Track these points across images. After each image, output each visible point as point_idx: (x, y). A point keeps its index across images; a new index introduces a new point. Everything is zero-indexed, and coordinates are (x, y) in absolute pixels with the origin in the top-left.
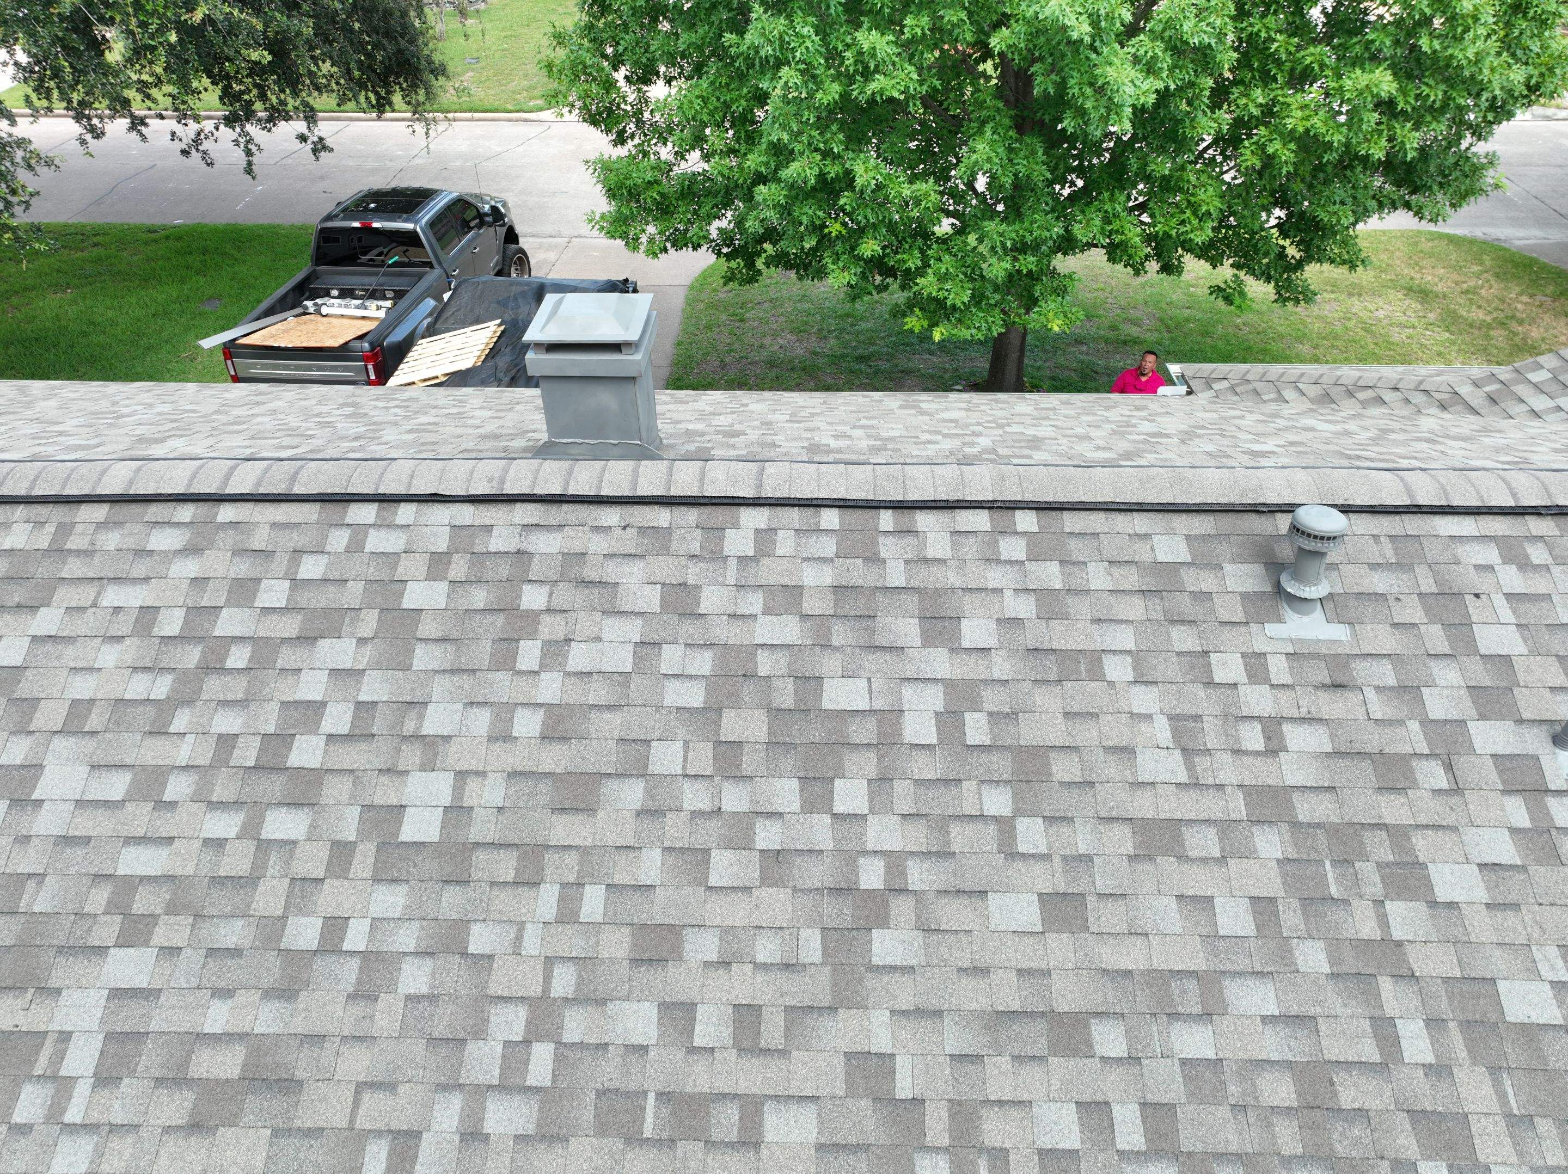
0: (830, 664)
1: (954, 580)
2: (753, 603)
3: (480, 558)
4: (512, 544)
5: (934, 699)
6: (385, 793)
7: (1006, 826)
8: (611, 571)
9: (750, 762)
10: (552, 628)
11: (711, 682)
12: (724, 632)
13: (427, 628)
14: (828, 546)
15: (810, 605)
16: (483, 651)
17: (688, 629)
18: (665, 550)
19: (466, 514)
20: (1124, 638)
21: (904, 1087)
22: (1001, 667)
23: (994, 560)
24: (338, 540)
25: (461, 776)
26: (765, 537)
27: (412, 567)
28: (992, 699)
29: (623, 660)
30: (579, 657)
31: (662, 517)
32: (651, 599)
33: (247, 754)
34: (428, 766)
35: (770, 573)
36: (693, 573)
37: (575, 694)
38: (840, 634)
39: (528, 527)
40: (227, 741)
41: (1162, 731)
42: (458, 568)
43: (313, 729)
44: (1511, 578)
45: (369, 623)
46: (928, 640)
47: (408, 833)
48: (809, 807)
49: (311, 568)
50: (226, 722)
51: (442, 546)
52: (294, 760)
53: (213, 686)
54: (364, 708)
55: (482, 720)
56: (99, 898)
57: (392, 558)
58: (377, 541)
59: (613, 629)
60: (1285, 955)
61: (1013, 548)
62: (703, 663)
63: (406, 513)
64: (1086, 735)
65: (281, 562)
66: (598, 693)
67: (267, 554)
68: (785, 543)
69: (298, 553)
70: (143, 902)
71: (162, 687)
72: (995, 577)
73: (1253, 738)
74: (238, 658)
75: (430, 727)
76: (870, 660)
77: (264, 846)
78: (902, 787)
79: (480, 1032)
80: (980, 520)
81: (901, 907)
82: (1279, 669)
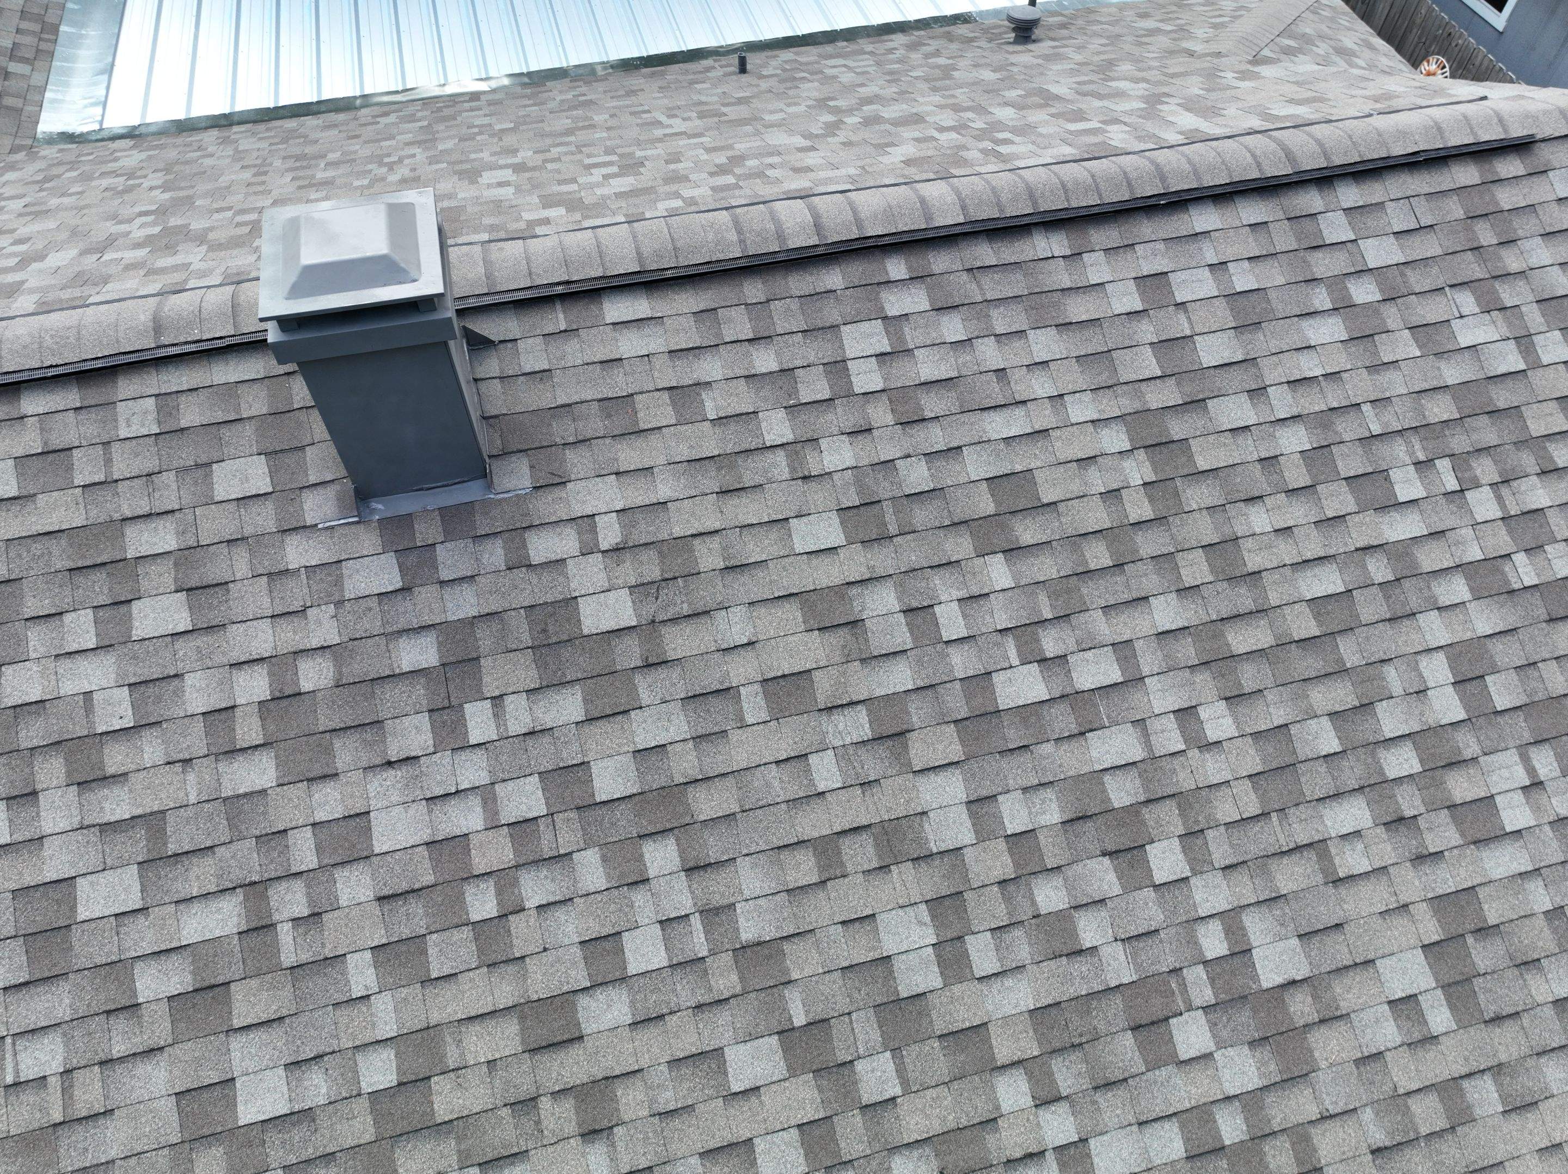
6: (527, 174)
25: (473, 183)
34: (503, 182)
70: (681, 137)
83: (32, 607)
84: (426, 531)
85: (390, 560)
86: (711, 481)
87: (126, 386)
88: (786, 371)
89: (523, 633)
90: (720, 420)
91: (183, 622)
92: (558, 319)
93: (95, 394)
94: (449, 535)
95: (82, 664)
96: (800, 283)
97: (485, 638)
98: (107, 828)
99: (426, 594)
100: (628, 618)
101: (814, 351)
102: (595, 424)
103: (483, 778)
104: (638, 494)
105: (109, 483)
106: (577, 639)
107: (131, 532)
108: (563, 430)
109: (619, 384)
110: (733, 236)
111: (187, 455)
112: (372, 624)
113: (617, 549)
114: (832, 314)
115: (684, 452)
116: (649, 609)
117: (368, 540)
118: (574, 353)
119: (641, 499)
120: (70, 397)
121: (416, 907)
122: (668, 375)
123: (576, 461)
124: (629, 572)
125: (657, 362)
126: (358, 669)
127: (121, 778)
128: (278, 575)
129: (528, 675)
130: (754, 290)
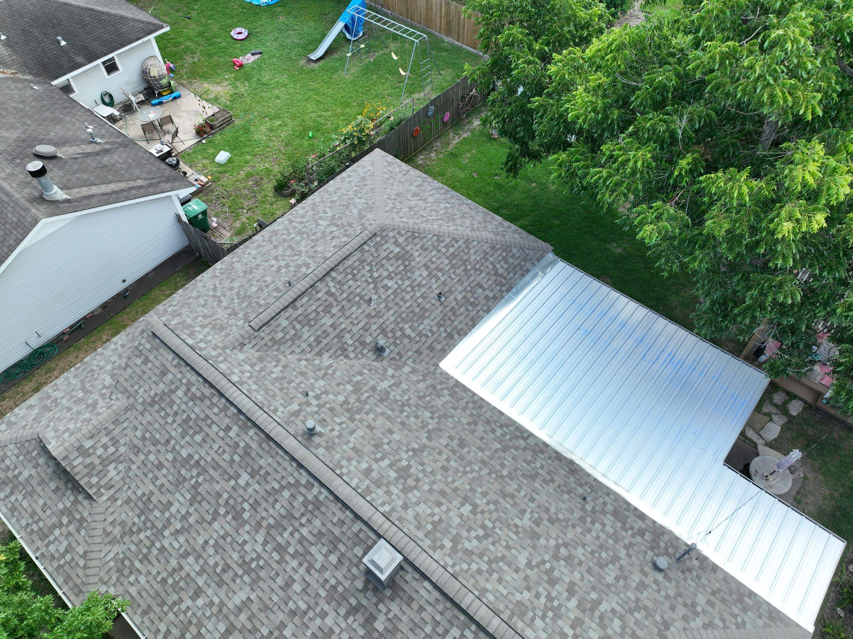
0: (390, 479)
1: (359, 474)
2: (394, 497)
3: (434, 542)
4: (427, 540)
5: (381, 463)
6: (471, 515)
7: (388, 444)
8: (413, 521)
9: (415, 478)
10: (430, 519)
11: (411, 491)
12: (402, 496)
13: (451, 537)
14: (373, 495)
15: (385, 489)
16: (443, 525)
17: (407, 502)
18: (401, 517)
19: (431, 552)
20: (345, 447)
21: (426, 435)
22: (367, 458)
23: (350, 472)
24: (457, 568)
25: (459, 509)
26: (383, 504)
27: (447, 551)
28: (373, 456)
29: (422, 505)
30: (429, 511)
31: (396, 522)
32: (410, 511)
33: (490, 540)
34: (463, 515)
35: (386, 498)
36: (400, 509)
37: (433, 506)
38: (385, 482)
39: (422, 540)
40: (493, 544)
41: (354, 435)
42: (438, 544)
43: (478, 535)
44: (281, 409)
45: (460, 546)
46: (373, 470)
47: (471, 508)
48: (411, 466)
49: (465, 566)
50: (492, 548)
51: (439, 550)
52: (483, 532)
53: (492, 557)
54: (468, 531)
55: (451, 514)
56: (521, 535)
57: (450, 556)
58: (450, 562)
59: (420, 511)
60: (370, 409)
61: (345, 470)
62: (410, 495)
63: (442, 563)
64: (365, 443)
65: (470, 573)
66: (430, 503)
67: (472, 576)
68: (379, 501)
69: (466, 572)
70: (514, 530)
71: (501, 564)
72: (352, 468)
73: (344, 425)
74: (486, 559)
75: (460, 520)
76: (384, 475)
77: (493, 523)
78: (397, 458)
79: (474, 478)
80: (345, 478)
81: (410, 447)
82: (329, 428)
83: (323, 541)
84: (371, 586)
85: (362, 585)
86: (411, 625)
87: (359, 522)
88: (439, 623)
89: (367, 615)
90: (422, 618)
91: (334, 563)
92: (417, 576)
93: (355, 519)
94: (373, 590)
95: (321, 556)
96: (456, 612)
97: (362, 610)
98: (304, 580)
99: (362, 595)
100: (380, 630)
101: (447, 625)
102: (405, 597)
103: (343, 628)
104: (400, 615)
105: (345, 534)
106: (372, 624)
107: (341, 543)
108: (401, 593)
109: (415, 595)
110: (454, 593)
111: (356, 540)
112: (352, 590)
113: (389, 619)
114: (456, 622)
115: (412, 616)
116: (384, 633)
117: (363, 579)
118: (414, 584)
119: (399, 616)
120: (351, 516)
121: (321, 633)
122: (422, 603)
123: (398, 600)
124: (387, 624)
125: (424, 599)
126: (345, 594)
127: (310, 575)
128: (349, 570)
129: (361, 621)
130: (449, 605)
